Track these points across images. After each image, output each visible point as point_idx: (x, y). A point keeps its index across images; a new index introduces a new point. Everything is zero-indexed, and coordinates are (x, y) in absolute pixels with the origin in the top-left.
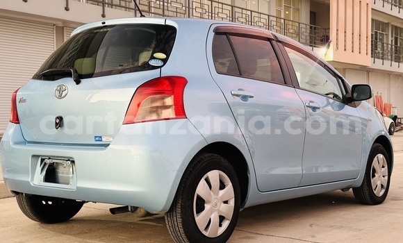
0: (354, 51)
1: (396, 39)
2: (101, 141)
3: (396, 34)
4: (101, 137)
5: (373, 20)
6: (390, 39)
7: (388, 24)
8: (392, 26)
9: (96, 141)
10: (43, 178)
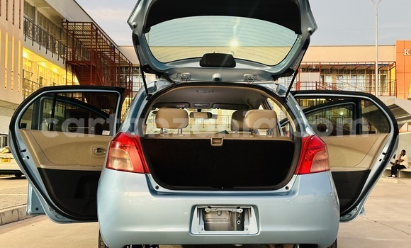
10: (203, 227)
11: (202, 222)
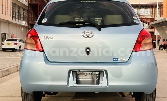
0: (3, 13)
1: (18, 10)
2: (117, 60)
3: (18, 9)
4: (117, 59)
5: (12, 2)
6: (16, 10)
7: (15, 4)
8: (17, 5)
9: (114, 60)
10: (76, 82)
11: (75, 79)
